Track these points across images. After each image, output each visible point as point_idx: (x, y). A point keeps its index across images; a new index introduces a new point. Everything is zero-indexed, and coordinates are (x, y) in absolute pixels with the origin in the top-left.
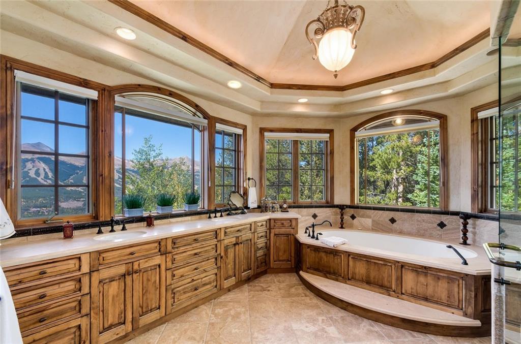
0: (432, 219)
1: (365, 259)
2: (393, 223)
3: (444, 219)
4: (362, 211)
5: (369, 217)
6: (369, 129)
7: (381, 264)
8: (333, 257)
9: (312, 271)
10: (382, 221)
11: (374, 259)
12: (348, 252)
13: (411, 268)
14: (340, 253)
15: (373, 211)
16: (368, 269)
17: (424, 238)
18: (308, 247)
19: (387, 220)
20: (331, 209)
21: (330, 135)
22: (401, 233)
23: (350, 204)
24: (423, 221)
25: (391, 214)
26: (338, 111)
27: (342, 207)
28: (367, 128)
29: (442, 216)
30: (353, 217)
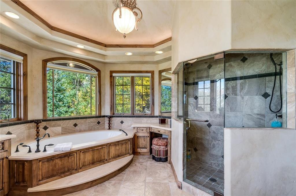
0: (95, 121)
1: (91, 150)
2: (75, 127)
3: (99, 119)
4: (53, 123)
5: (59, 126)
6: (55, 64)
7: (100, 148)
8: (67, 158)
9: (45, 181)
10: (69, 127)
11: (97, 147)
12: (80, 150)
13: (113, 144)
14: (73, 153)
15: (62, 121)
16: (93, 155)
17: (92, 131)
18: (40, 161)
19: (72, 125)
20: (26, 124)
21: (24, 58)
22: (80, 131)
23: (42, 119)
24: (91, 122)
25: (75, 121)
26: (39, 42)
27: (37, 122)
28: (54, 63)
29: (99, 118)
30: (45, 128)
